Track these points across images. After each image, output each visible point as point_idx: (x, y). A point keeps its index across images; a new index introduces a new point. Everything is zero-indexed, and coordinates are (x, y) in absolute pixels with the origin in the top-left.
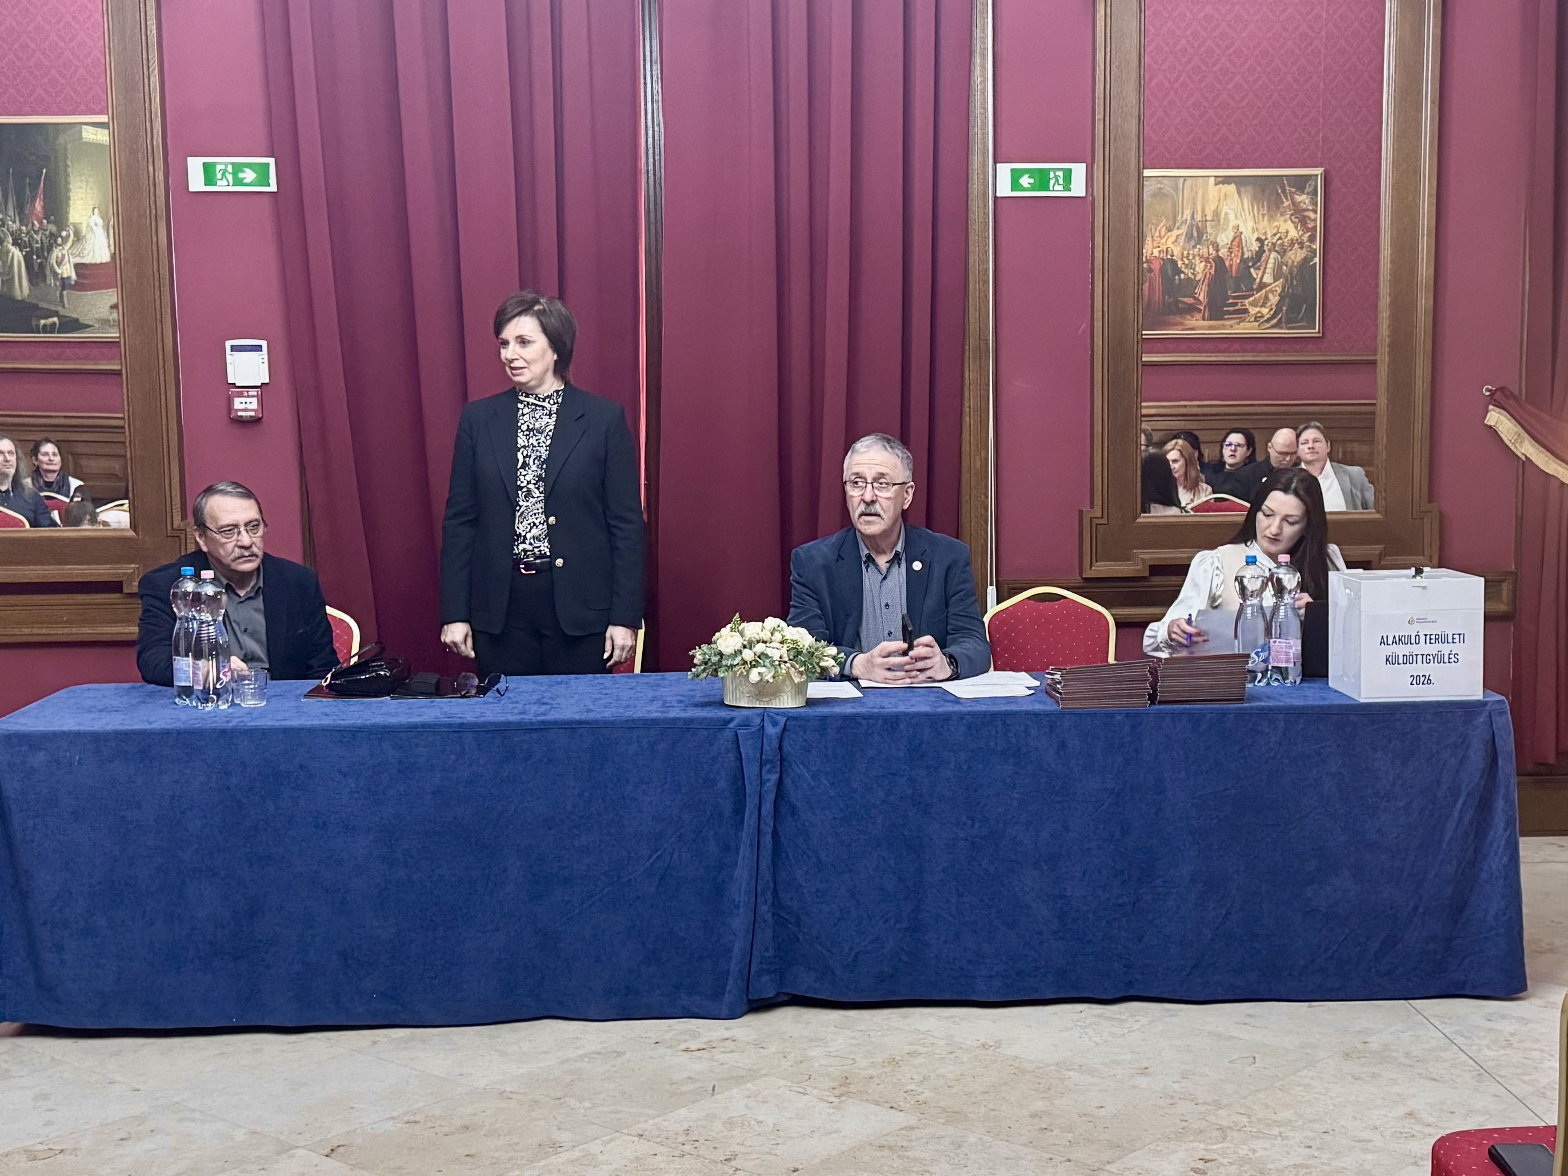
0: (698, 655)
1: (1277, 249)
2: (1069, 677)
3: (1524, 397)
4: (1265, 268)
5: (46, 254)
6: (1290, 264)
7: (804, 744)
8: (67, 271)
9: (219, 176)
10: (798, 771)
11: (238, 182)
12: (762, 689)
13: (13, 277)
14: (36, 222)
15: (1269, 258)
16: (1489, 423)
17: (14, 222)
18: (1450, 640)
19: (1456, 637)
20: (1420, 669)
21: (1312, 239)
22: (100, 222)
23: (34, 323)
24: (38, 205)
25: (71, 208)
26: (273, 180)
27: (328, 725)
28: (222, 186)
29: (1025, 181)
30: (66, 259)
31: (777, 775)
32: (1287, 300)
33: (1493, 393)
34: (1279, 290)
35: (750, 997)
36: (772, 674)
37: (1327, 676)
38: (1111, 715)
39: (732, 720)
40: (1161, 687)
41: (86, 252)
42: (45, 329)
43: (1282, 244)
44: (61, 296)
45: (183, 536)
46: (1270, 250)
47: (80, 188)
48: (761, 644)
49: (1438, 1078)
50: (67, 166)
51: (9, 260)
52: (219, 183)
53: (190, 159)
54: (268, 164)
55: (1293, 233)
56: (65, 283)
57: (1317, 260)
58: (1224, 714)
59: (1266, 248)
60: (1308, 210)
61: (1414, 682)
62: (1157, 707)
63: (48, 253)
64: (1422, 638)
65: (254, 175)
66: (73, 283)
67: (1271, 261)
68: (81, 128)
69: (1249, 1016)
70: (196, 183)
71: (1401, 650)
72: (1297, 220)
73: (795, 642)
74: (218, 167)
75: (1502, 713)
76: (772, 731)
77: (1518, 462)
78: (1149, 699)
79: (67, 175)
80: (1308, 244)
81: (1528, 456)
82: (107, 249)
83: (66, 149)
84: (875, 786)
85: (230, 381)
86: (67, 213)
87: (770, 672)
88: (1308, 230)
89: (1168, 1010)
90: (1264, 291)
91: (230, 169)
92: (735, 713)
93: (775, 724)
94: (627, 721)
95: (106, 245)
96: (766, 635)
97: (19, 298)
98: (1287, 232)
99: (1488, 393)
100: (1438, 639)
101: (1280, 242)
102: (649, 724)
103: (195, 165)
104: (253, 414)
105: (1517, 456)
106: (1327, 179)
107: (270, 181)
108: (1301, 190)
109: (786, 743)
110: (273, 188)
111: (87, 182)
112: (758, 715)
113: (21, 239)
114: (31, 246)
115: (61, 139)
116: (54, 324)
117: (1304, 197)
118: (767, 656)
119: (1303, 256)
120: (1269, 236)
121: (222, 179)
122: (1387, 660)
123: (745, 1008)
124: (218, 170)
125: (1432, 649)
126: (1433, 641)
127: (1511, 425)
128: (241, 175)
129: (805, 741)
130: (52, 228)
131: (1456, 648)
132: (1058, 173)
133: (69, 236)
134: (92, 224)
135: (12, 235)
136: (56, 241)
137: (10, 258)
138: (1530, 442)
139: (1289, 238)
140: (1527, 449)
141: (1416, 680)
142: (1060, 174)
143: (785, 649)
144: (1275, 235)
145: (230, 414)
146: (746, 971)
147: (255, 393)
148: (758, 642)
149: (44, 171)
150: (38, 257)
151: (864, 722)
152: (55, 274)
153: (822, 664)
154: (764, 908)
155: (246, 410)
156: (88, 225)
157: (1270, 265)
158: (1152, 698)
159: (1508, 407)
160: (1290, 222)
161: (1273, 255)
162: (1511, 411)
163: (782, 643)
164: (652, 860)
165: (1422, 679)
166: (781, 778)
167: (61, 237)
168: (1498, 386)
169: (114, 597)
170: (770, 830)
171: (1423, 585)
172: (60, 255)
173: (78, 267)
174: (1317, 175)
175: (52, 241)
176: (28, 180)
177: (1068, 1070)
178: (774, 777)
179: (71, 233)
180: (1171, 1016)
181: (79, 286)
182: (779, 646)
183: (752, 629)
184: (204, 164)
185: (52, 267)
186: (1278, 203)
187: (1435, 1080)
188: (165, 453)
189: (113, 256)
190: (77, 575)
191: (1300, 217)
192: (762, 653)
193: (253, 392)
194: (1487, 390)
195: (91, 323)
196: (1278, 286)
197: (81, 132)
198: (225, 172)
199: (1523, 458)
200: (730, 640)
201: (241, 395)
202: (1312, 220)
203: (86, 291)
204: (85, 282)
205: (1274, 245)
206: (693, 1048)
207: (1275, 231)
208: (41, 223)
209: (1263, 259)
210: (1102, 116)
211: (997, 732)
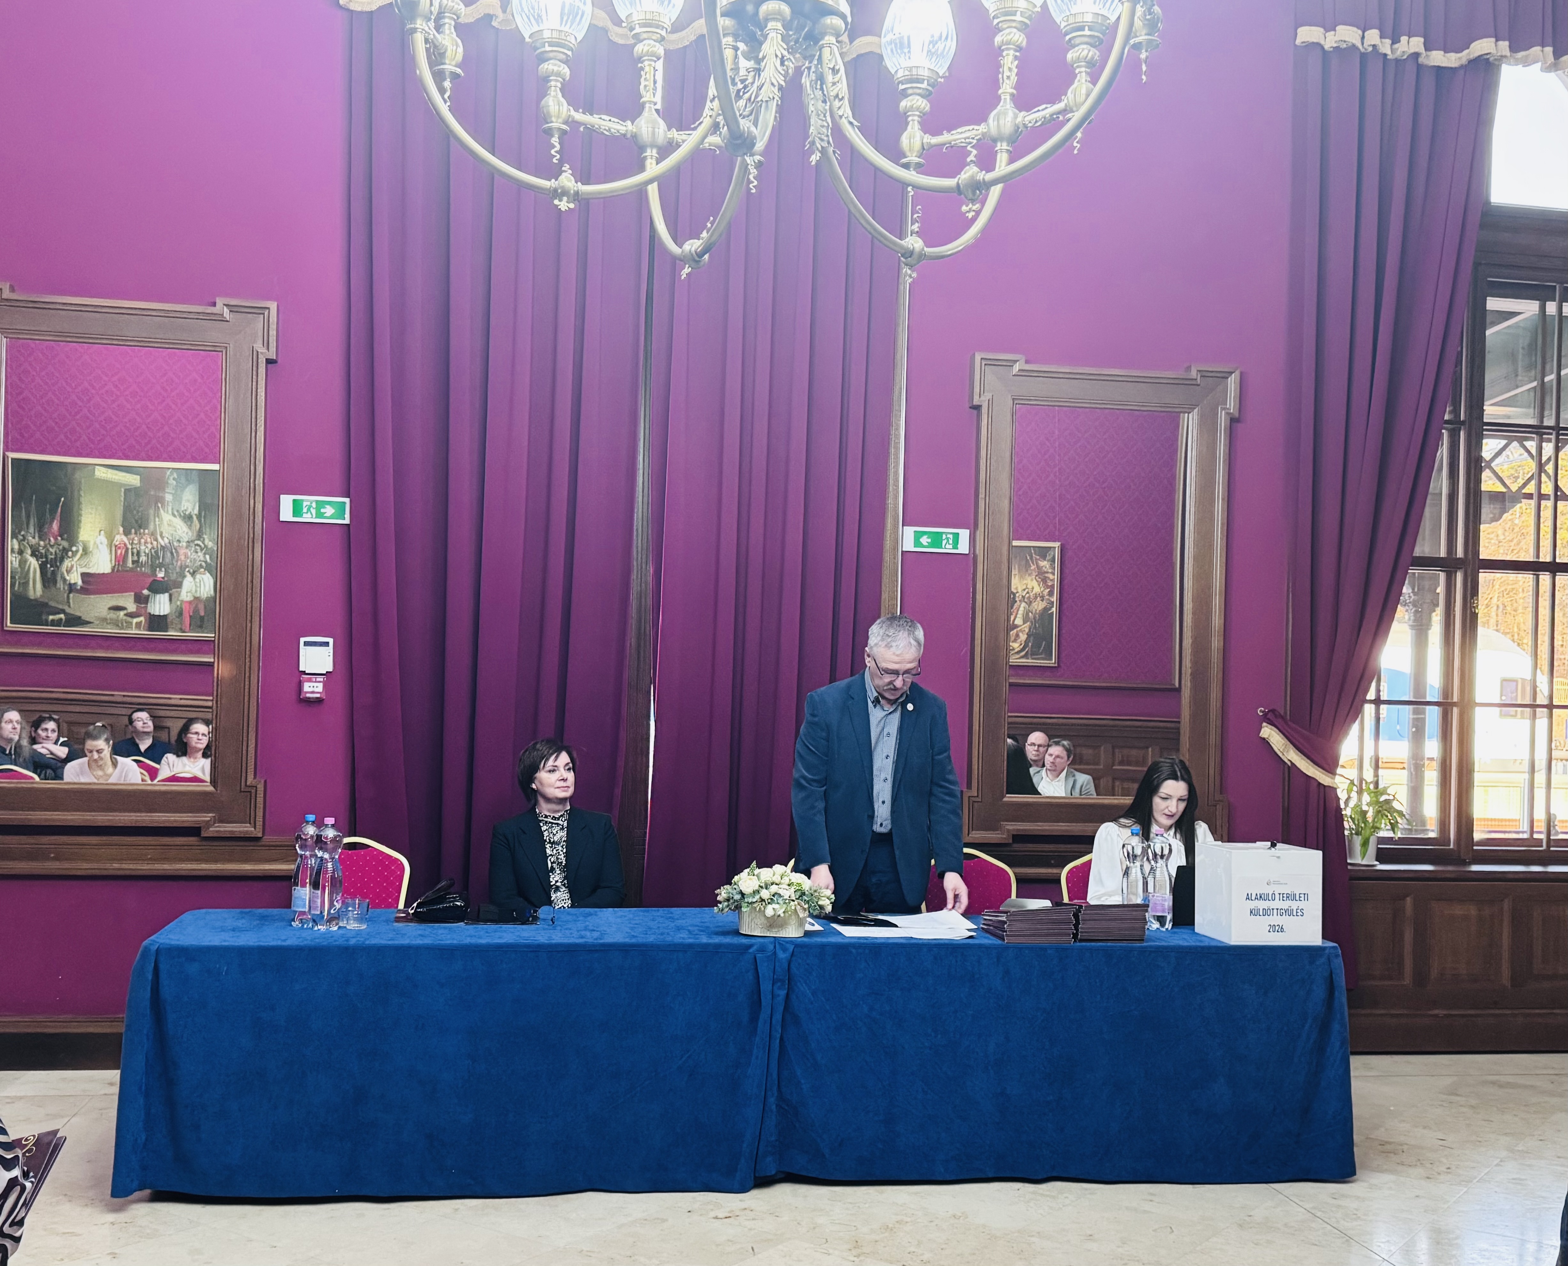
0: (723, 893)
1: (1026, 600)
2: (1011, 918)
3: (1288, 717)
4: (1017, 614)
5: (58, 564)
6: (1034, 612)
7: (806, 966)
8: (75, 578)
9: (305, 510)
10: (802, 989)
11: (320, 515)
12: (774, 922)
13: (29, 580)
14: (52, 539)
15: (1020, 606)
16: (1263, 736)
17: (34, 538)
18: (1297, 898)
19: (1302, 896)
20: (1276, 920)
21: (1051, 594)
22: (105, 541)
23: (44, 617)
24: (55, 526)
25: (82, 530)
26: (347, 515)
27: (428, 944)
28: (307, 518)
29: (925, 540)
30: (75, 568)
31: (785, 992)
32: (1032, 638)
33: (1265, 714)
34: (1027, 630)
35: (757, 1175)
36: (783, 910)
37: (1194, 925)
38: (1044, 949)
39: (751, 946)
40: (1082, 928)
41: (91, 565)
42: (53, 623)
43: (1029, 597)
44: (68, 597)
45: (253, 791)
46: (1020, 601)
47: (91, 514)
48: (774, 886)
49: (1317, 1243)
50: (80, 495)
51: (27, 568)
52: (305, 515)
53: (282, 496)
54: (345, 503)
55: (1037, 589)
56: (72, 588)
57: (1054, 609)
58: (1131, 950)
59: (1017, 599)
60: (1048, 572)
61: (1271, 930)
62: (1078, 944)
63: (60, 564)
64: (1277, 896)
65: (333, 511)
66: (79, 587)
67: (1022, 609)
68: (94, 468)
69: (1152, 1194)
70: (286, 514)
71: (1262, 905)
72: (1040, 580)
73: (799, 884)
74: (305, 504)
75: (1337, 956)
76: (782, 955)
77: (1284, 766)
78: (1073, 938)
79: (80, 503)
80: (1047, 597)
81: (1293, 761)
82: (109, 563)
83: (80, 482)
84: (861, 1002)
85: (301, 669)
86: (78, 533)
87: (781, 908)
88: (1048, 587)
89: (1086, 1189)
90: (1015, 630)
91: (314, 505)
92: (753, 941)
93: (785, 950)
94: (670, 945)
95: (109, 559)
96: (777, 879)
97: (32, 598)
98: (1033, 588)
99: (1261, 714)
100: (1291, 897)
101: (1028, 595)
102: (685, 948)
103: (286, 502)
104: (318, 695)
105: (1284, 762)
106: (1063, 549)
107: (346, 516)
108: (1044, 557)
109: (792, 966)
110: (347, 521)
111: (96, 509)
112: (771, 943)
113: (39, 551)
114: (46, 557)
115: (78, 475)
116: (61, 619)
117: (1045, 563)
118: (780, 896)
119: (1043, 606)
120: (1020, 590)
121: (307, 513)
122: (1251, 912)
123: (752, 1183)
124: (304, 506)
125: (1285, 905)
126: (1285, 899)
127: (1280, 739)
128: (323, 510)
129: (808, 964)
130: (65, 544)
131: (1302, 904)
132: (949, 536)
133: (77, 551)
134: (98, 542)
135: (31, 548)
136: (67, 554)
137: (27, 566)
138: (1294, 752)
139: (1034, 592)
140: (1292, 756)
141: (1273, 928)
142: (951, 536)
143: (793, 890)
144: (1024, 590)
145: (300, 695)
146: (755, 1153)
147: (322, 680)
148: (772, 884)
149: (63, 499)
150: (51, 566)
151: (854, 951)
152: (65, 580)
153: (820, 903)
154: (772, 1100)
155: (313, 692)
156: (95, 543)
157: (1021, 612)
158: (1075, 936)
159: (1277, 724)
160: (1035, 581)
161: (1023, 604)
162: (1280, 727)
163: (789, 885)
164: (684, 1059)
165: (1277, 928)
166: (788, 994)
167: (72, 551)
168: (1271, 708)
169: (192, 840)
170: (778, 1036)
171: (1278, 855)
172: (70, 565)
173: (84, 575)
174: (1055, 548)
175: (64, 553)
176: (48, 506)
177: (1029, 1236)
178: (783, 993)
179: (81, 548)
180: (1090, 1194)
181: (84, 591)
182: (787, 887)
183: (766, 874)
184: (294, 500)
185: (62, 574)
186: (1027, 566)
187: (1316, 1245)
188: (245, 724)
189: (113, 570)
190: (164, 821)
191: (1042, 577)
192: (776, 893)
193: (320, 679)
194: (1260, 711)
195: (92, 621)
196: (1026, 627)
197: (94, 470)
198: (310, 507)
199: (1289, 763)
200: (749, 881)
201: (310, 680)
202: (1051, 580)
203: (90, 594)
204: (89, 587)
205: (1023, 597)
206: (720, 1216)
207: (1024, 587)
208: (56, 539)
209: (1015, 607)
210: (983, 496)
211: (956, 961)
